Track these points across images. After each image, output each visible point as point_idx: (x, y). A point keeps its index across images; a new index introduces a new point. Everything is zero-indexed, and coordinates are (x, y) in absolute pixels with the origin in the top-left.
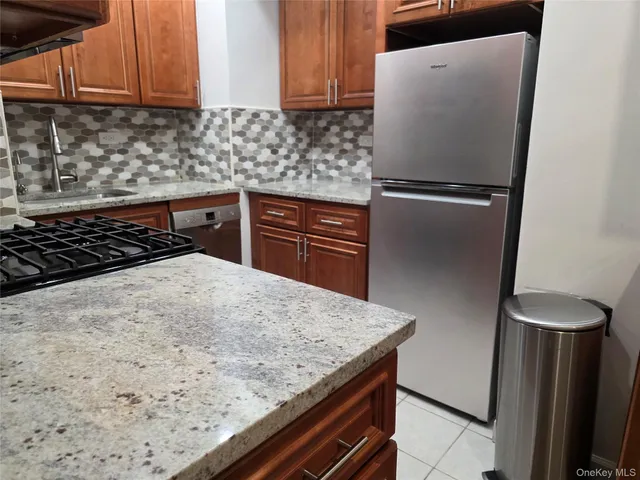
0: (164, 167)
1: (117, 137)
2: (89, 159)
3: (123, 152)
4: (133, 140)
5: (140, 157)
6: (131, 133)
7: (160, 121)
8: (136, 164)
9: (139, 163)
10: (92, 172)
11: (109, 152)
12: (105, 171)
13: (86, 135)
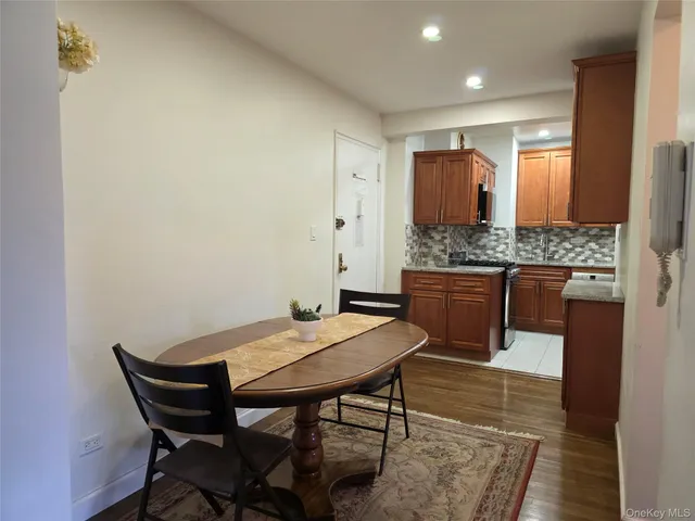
0: (604, 255)
1: (580, 240)
2: (565, 249)
3: (581, 247)
4: (588, 242)
5: (591, 250)
6: (587, 238)
7: (606, 233)
8: (588, 253)
9: (590, 252)
10: (566, 255)
11: (575, 246)
12: (572, 255)
13: (565, 239)
